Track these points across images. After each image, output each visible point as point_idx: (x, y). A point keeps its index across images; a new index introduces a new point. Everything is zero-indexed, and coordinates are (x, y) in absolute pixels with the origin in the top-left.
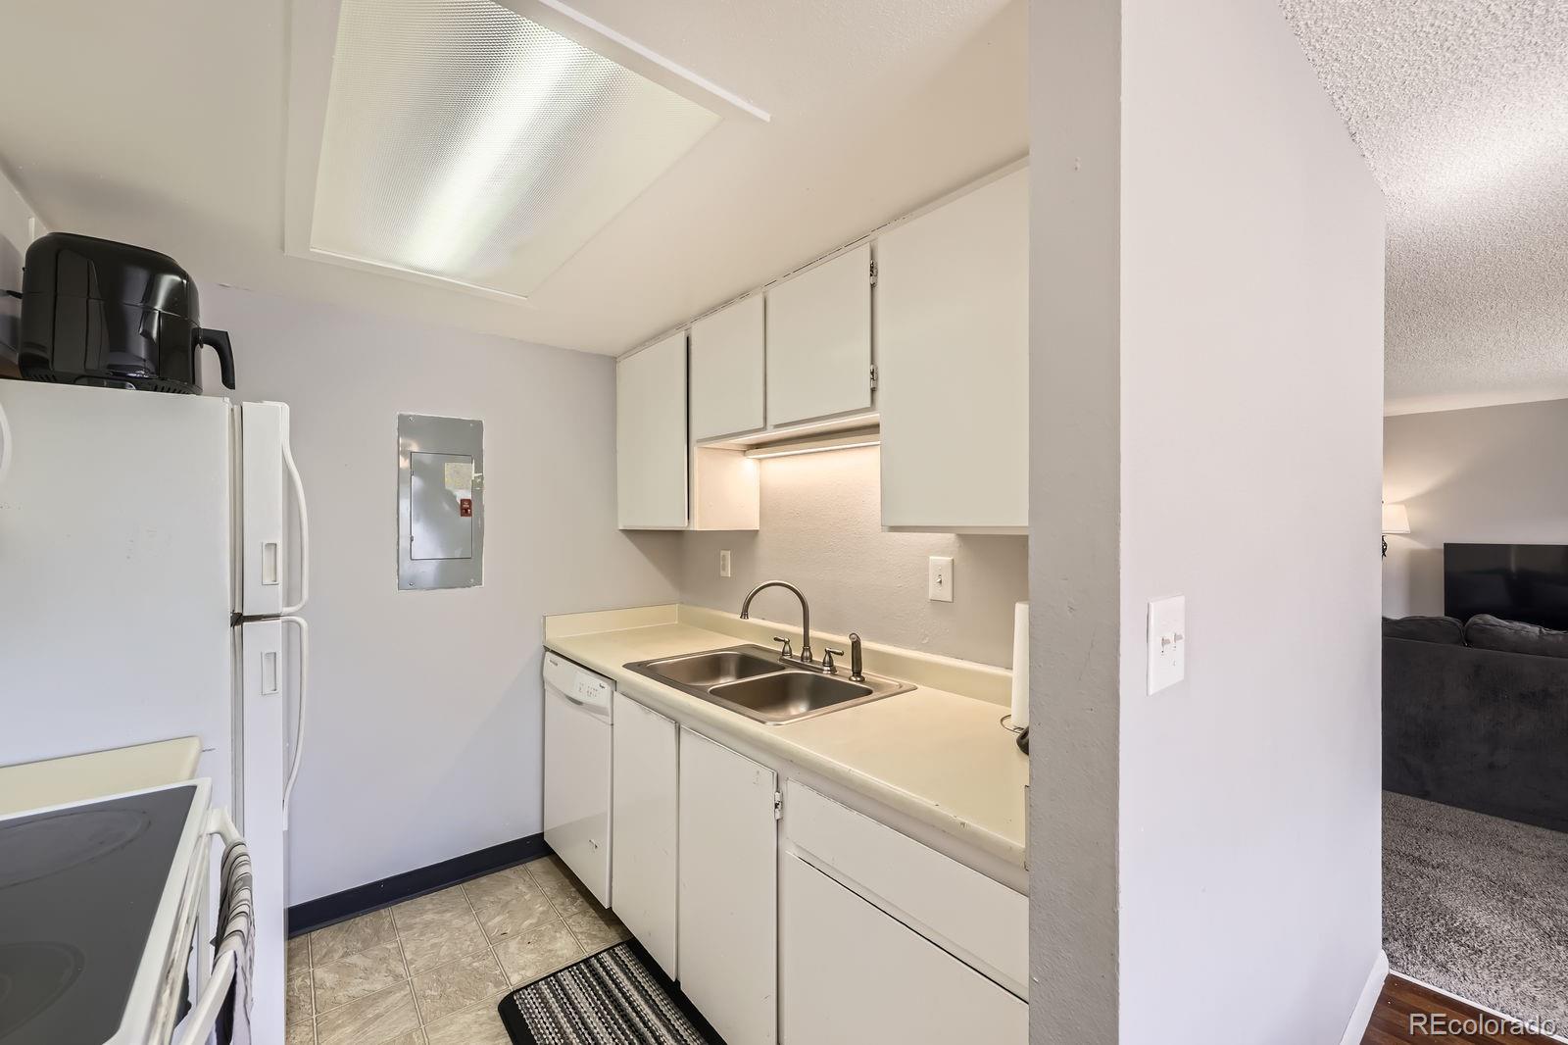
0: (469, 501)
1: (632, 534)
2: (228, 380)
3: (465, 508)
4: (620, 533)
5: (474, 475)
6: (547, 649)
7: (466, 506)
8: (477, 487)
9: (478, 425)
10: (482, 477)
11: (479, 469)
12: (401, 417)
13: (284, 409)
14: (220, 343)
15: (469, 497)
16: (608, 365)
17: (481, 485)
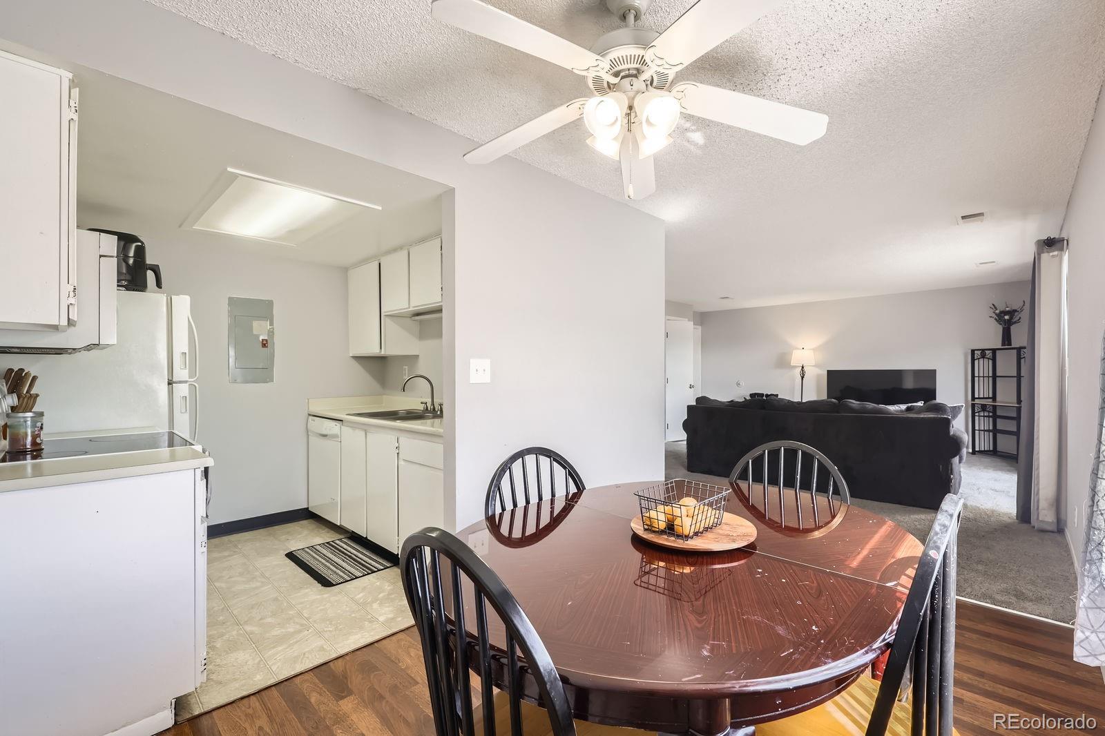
0: (266, 340)
1: (356, 358)
2: (159, 284)
3: (264, 344)
4: (351, 358)
5: (269, 327)
6: (310, 415)
7: (265, 342)
8: (271, 333)
9: (270, 303)
10: (273, 328)
11: (271, 324)
12: (230, 298)
13: (187, 298)
14: (156, 270)
15: (266, 338)
16: (345, 270)
17: (273, 332)
